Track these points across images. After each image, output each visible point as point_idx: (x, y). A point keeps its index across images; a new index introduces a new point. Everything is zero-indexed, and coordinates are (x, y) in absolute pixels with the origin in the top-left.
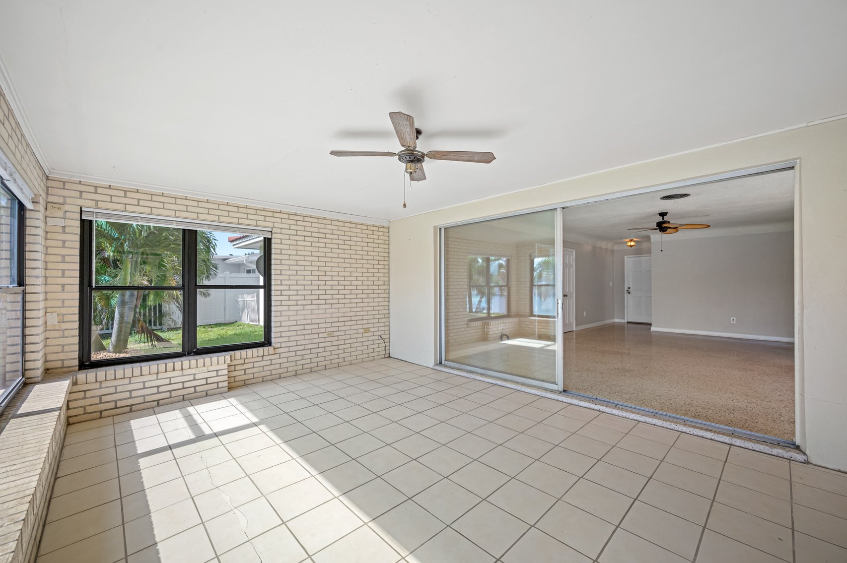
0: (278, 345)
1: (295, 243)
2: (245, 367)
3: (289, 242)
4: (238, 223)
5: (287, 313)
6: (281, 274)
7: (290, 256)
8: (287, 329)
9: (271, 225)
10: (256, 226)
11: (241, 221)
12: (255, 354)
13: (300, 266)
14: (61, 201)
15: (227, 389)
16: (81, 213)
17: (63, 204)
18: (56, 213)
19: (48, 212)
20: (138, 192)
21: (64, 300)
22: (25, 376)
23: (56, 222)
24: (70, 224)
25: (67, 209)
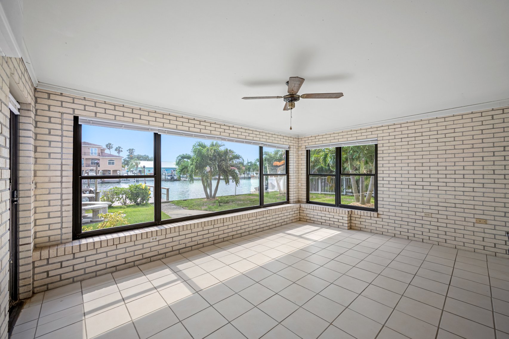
0: (381, 213)
1: (394, 144)
2: (361, 220)
3: (389, 145)
4: (357, 140)
5: (388, 193)
6: (383, 167)
7: (390, 154)
8: (388, 203)
9: (376, 136)
10: (367, 138)
11: (358, 138)
12: (366, 215)
13: (398, 160)
14: (301, 145)
15: (347, 228)
16: (306, 148)
17: (301, 146)
18: (300, 149)
19: (299, 149)
20: (319, 136)
21: (302, 178)
22: (289, 201)
23: (300, 152)
24: (303, 152)
25: (302, 148)
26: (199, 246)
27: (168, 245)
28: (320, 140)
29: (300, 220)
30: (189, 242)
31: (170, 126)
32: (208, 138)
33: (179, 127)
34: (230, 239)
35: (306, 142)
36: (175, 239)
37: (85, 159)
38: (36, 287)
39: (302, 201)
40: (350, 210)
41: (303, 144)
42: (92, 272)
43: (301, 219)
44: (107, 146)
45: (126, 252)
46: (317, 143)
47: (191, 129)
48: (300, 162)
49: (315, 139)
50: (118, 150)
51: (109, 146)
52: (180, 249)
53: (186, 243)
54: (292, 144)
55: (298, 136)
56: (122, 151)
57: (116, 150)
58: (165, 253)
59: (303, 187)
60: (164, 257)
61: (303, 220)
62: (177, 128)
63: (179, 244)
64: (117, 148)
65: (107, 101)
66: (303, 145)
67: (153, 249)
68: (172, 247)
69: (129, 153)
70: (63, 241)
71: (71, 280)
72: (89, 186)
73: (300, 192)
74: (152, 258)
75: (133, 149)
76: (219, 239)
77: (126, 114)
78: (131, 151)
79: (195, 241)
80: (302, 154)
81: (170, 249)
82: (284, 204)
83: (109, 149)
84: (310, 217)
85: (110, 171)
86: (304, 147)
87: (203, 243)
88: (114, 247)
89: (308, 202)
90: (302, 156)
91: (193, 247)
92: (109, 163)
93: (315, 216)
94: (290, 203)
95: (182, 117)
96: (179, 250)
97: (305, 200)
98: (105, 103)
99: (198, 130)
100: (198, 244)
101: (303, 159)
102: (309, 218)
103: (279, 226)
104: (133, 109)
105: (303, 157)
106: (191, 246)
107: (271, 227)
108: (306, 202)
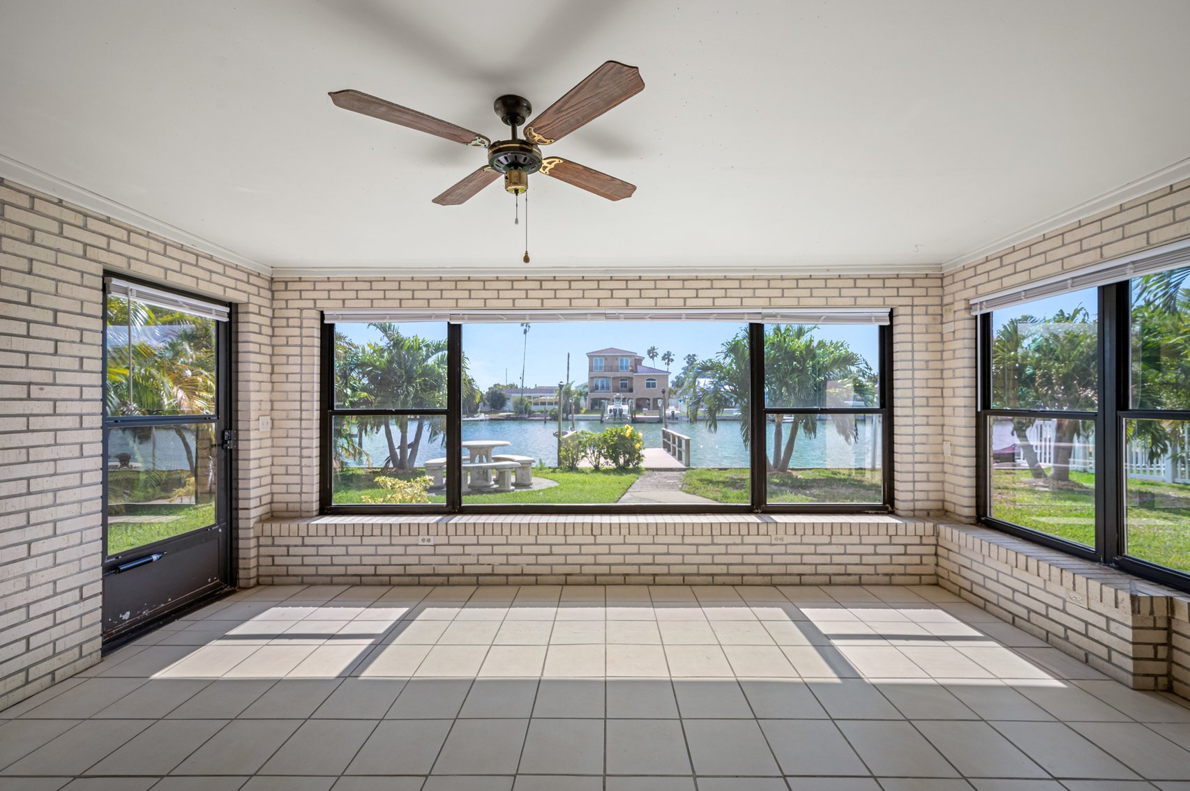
14: (951, 300)
15: (1126, 679)
16: (969, 308)
17: (953, 303)
18: (948, 317)
19: (944, 318)
20: (1014, 251)
21: (955, 426)
22: (893, 505)
23: (948, 328)
24: (960, 325)
25: (956, 309)
26: (526, 578)
27: (453, 560)
28: (1020, 267)
29: (937, 584)
30: (501, 564)
31: (471, 303)
32: (566, 319)
33: (490, 303)
34: (618, 582)
35: (970, 283)
36: (468, 550)
38: (261, 576)
39: (954, 513)
41: (958, 296)
42: (327, 575)
43: (941, 582)
44: (649, 352)
45: (376, 555)
46: (1007, 282)
47: (519, 303)
48: (947, 365)
49: (1002, 266)
50: (667, 358)
51: (652, 353)
52: (481, 575)
53: (494, 565)
54: (905, 301)
55: (941, 269)
56: (672, 360)
57: (664, 358)
58: (448, 575)
59: (958, 460)
60: (446, 582)
61: (948, 585)
62: (485, 306)
63: (478, 564)
64: (665, 355)
66: (957, 298)
67: (424, 560)
68: (463, 565)
69: (688, 362)
70: (304, 514)
71: (300, 578)
73: (948, 478)
74: (422, 578)
75: (694, 355)
78: (691, 359)
79: (515, 565)
80: (954, 332)
81: (459, 569)
82: (867, 514)
83: (652, 357)
84: (972, 582)
85: (649, 400)
86: (961, 305)
87: (536, 575)
89: (982, 519)
90: (955, 340)
91: (510, 578)
92: (648, 385)
93: (990, 584)
94: (896, 511)
95: (497, 279)
96: (478, 575)
97: (971, 512)
99: (537, 303)
100: (522, 574)
101: (957, 352)
102: (967, 585)
103: (817, 585)
105: (959, 344)
106: (507, 575)
107: (776, 579)
108: (972, 521)
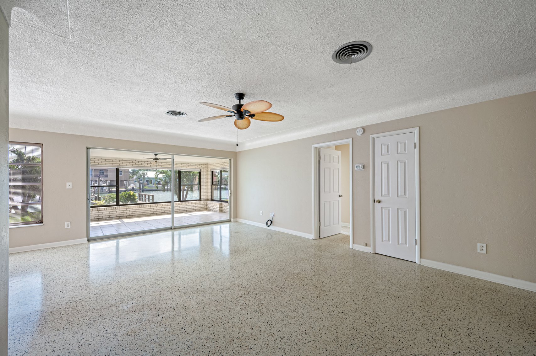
15: (219, 211)
23: (208, 173)
25: (209, 170)
31: (123, 165)
37: (94, 170)
40: (221, 202)
45: (102, 214)
54: (202, 168)
55: (207, 163)
58: (120, 217)
65: (95, 158)
67: (114, 214)
72: (95, 194)
76: (148, 214)
77: (103, 162)
81: (122, 215)
84: (210, 208)
88: (98, 212)
94: (201, 200)
97: (211, 199)
98: (94, 159)
101: (209, 176)
104: (106, 160)
